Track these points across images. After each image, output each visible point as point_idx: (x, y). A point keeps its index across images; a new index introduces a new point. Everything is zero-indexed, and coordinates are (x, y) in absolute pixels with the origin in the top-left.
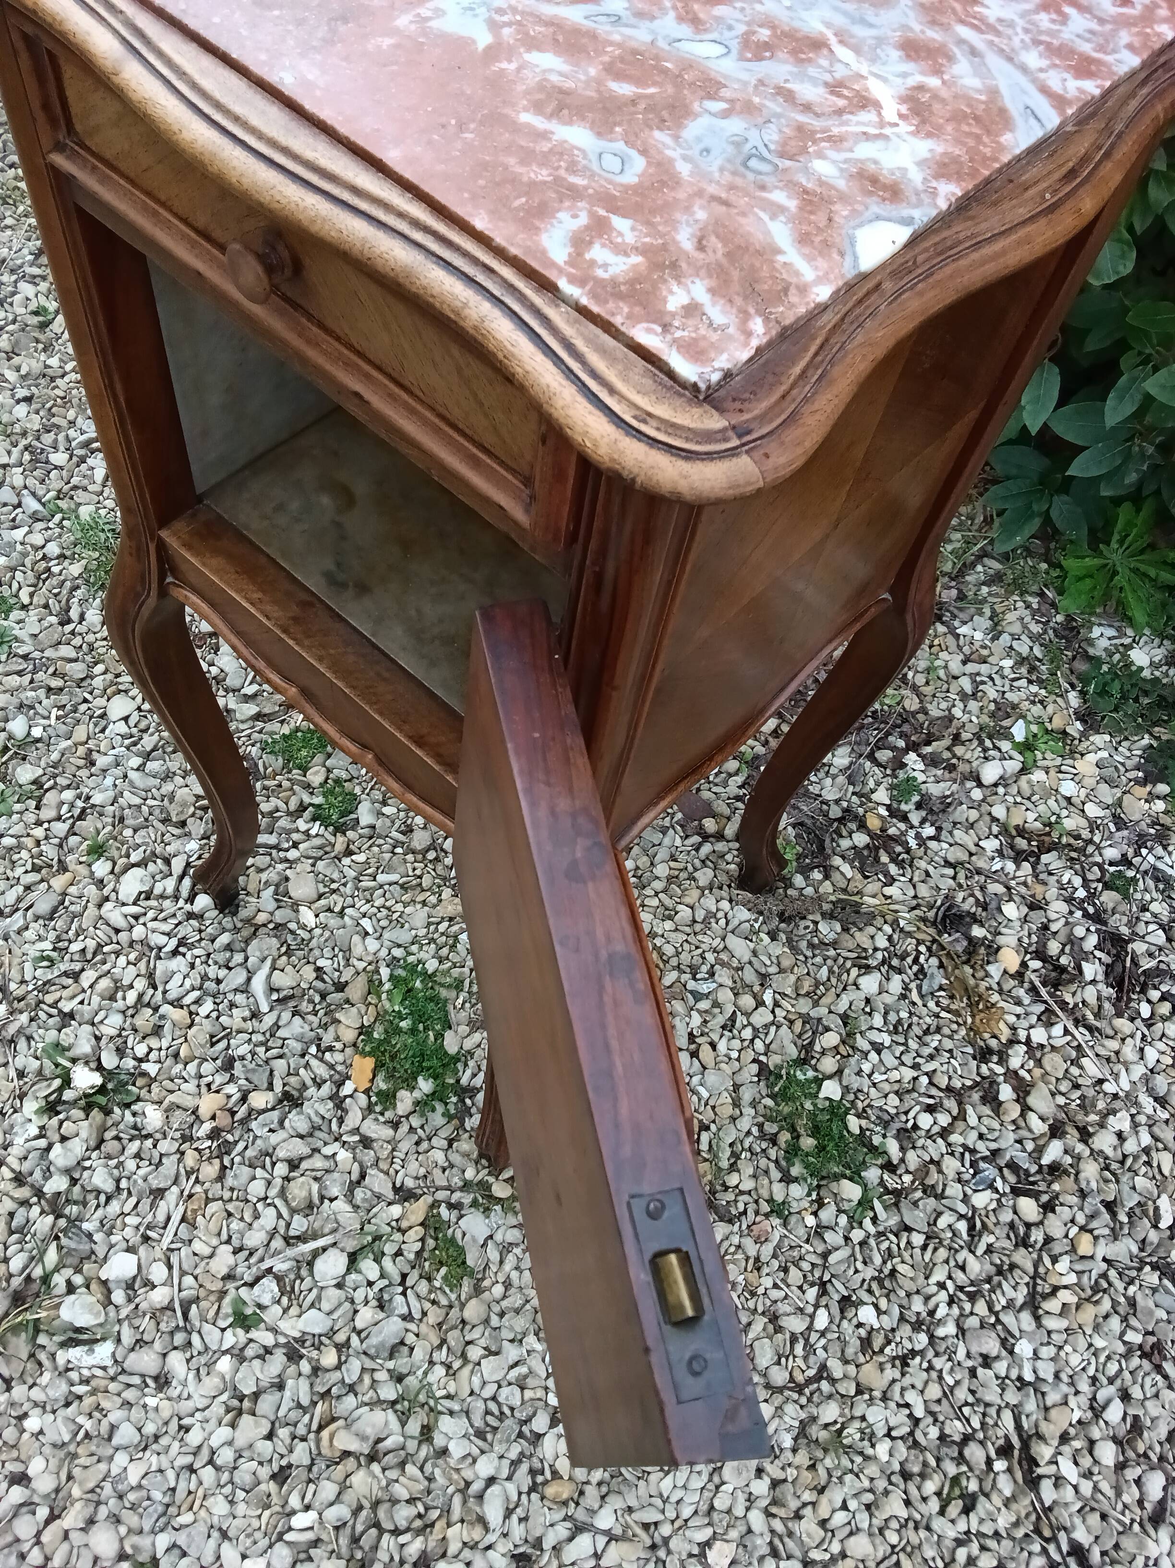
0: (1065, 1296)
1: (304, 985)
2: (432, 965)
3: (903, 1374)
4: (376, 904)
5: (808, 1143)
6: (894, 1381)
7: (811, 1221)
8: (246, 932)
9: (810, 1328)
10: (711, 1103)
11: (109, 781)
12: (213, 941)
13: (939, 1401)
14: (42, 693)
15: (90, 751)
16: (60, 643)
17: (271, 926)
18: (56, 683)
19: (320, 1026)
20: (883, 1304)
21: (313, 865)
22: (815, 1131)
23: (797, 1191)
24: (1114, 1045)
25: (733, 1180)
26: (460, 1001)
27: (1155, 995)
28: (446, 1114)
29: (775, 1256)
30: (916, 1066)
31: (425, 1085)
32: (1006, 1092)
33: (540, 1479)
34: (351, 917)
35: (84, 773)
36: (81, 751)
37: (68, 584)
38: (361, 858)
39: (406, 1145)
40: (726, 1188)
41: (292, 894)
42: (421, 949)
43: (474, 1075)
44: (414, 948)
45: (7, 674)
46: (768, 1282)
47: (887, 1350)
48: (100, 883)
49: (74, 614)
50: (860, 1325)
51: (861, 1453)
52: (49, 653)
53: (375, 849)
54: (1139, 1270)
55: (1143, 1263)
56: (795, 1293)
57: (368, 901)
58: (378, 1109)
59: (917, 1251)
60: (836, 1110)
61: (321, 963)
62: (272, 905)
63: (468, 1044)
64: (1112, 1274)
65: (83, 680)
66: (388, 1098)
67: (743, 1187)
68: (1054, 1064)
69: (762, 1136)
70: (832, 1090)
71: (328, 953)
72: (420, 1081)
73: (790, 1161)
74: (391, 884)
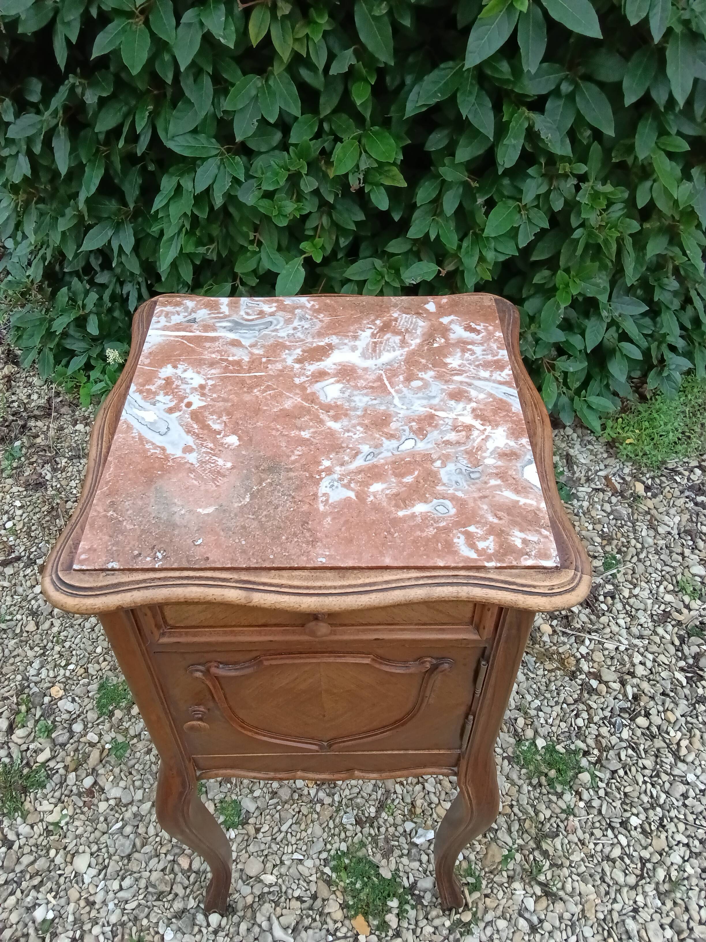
0: (684, 743)
1: (299, 912)
2: (344, 847)
3: (667, 831)
4: (293, 842)
5: (553, 773)
6: (667, 837)
7: (582, 804)
8: (249, 913)
9: (622, 848)
10: (504, 793)
11: (111, 906)
12: (238, 934)
13: (686, 829)
14: (33, 893)
15: (86, 899)
16: (19, 859)
17: (257, 899)
18: (36, 881)
19: (322, 925)
20: (635, 811)
21: (247, 852)
22: (550, 766)
23: (567, 797)
24: (608, 630)
25: (542, 817)
26: (370, 851)
27: (601, 598)
28: (413, 907)
29: (584, 833)
30: (557, 703)
31: (394, 903)
32: (594, 683)
34: (288, 859)
35: (93, 913)
36: (82, 903)
38: (266, 828)
40: (542, 823)
41: (251, 875)
42: (332, 845)
43: (408, 878)
44: (329, 846)
45: (5, 900)
46: (592, 846)
47: (653, 828)
49: (11, 836)
50: (636, 828)
51: (684, 879)
52: (18, 869)
53: (268, 817)
54: (695, 708)
55: (694, 705)
56: (604, 840)
57: (287, 845)
58: (383, 935)
59: (625, 777)
60: (550, 749)
61: (296, 894)
62: (247, 889)
63: (393, 866)
64: (689, 719)
65: (49, 867)
66: (384, 926)
67: (548, 816)
68: (598, 656)
69: (534, 787)
70: (541, 743)
71: (294, 886)
72: (390, 903)
73: (554, 788)
74: (290, 827)
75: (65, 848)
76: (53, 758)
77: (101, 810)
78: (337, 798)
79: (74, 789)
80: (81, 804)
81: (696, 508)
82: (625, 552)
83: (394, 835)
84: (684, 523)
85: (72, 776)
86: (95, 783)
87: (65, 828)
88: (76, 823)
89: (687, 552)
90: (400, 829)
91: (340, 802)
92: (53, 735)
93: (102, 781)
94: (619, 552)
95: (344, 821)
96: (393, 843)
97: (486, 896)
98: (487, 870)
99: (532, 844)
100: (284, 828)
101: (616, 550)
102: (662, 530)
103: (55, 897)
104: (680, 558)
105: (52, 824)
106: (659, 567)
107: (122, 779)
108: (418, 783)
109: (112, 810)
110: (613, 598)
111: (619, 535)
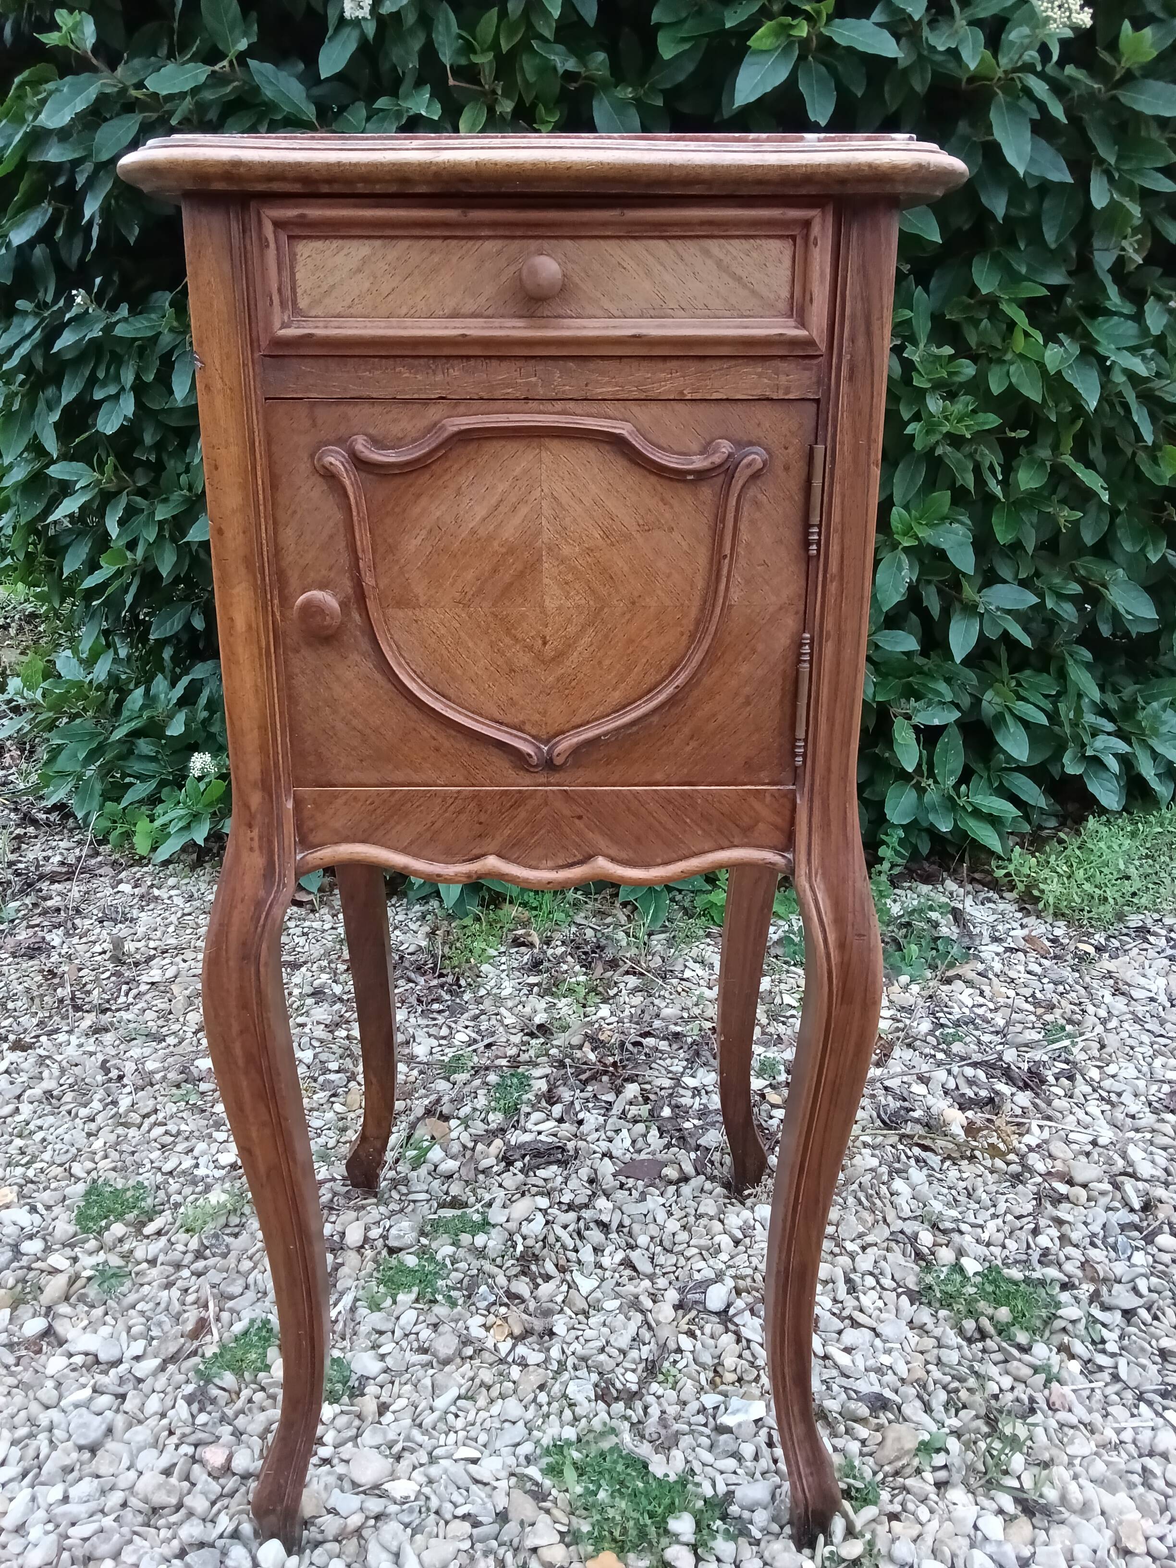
1: (466, 1545)
2: (570, 1433)
4: (459, 1428)
5: (1004, 1313)
7: (1074, 1365)
17: (371, 1521)
21: (357, 1446)
22: (998, 1303)
23: (1041, 1351)
24: (1070, 1118)
25: (993, 1387)
26: (627, 1440)
27: (1051, 1079)
28: (730, 1536)
29: (1090, 1411)
30: (994, 1216)
31: (683, 1525)
32: (1063, 1188)
34: (447, 1456)
38: (400, 1404)
40: (996, 1396)
41: (363, 1481)
42: (544, 1431)
43: (713, 1485)
44: (537, 1435)
46: (1110, 1432)
53: (408, 1387)
56: (1135, 1422)
57: (447, 1432)
59: (1155, 1323)
60: (992, 1276)
61: (463, 1511)
62: (353, 1504)
63: (680, 1466)
67: (1006, 1386)
68: (1057, 1148)
69: (970, 1341)
70: (971, 1266)
71: (459, 1499)
72: (673, 1525)
73: (1010, 1339)
74: (454, 1403)
77: (51, 1371)
78: (555, 1353)
80: (11, 1361)
82: (1080, 1022)
83: (678, 1417)
86: (49, 1332)
90: (694, 1406)
91: (562, 1365)
93: (62, 1327)
94: (1070, 1021)
95: (572, 1391)
96: (676, 1427)
97: (894, 1517)
98: (887, 1468)
99: (980, 1426)
100: (441, 1403)
102: (1139, 995)
106: (1146, 1040)
107: (103, 1325)
108: (726, 1331)
109: (74, 1370)
110: (1071, 1078)
111: (1064, 1002)
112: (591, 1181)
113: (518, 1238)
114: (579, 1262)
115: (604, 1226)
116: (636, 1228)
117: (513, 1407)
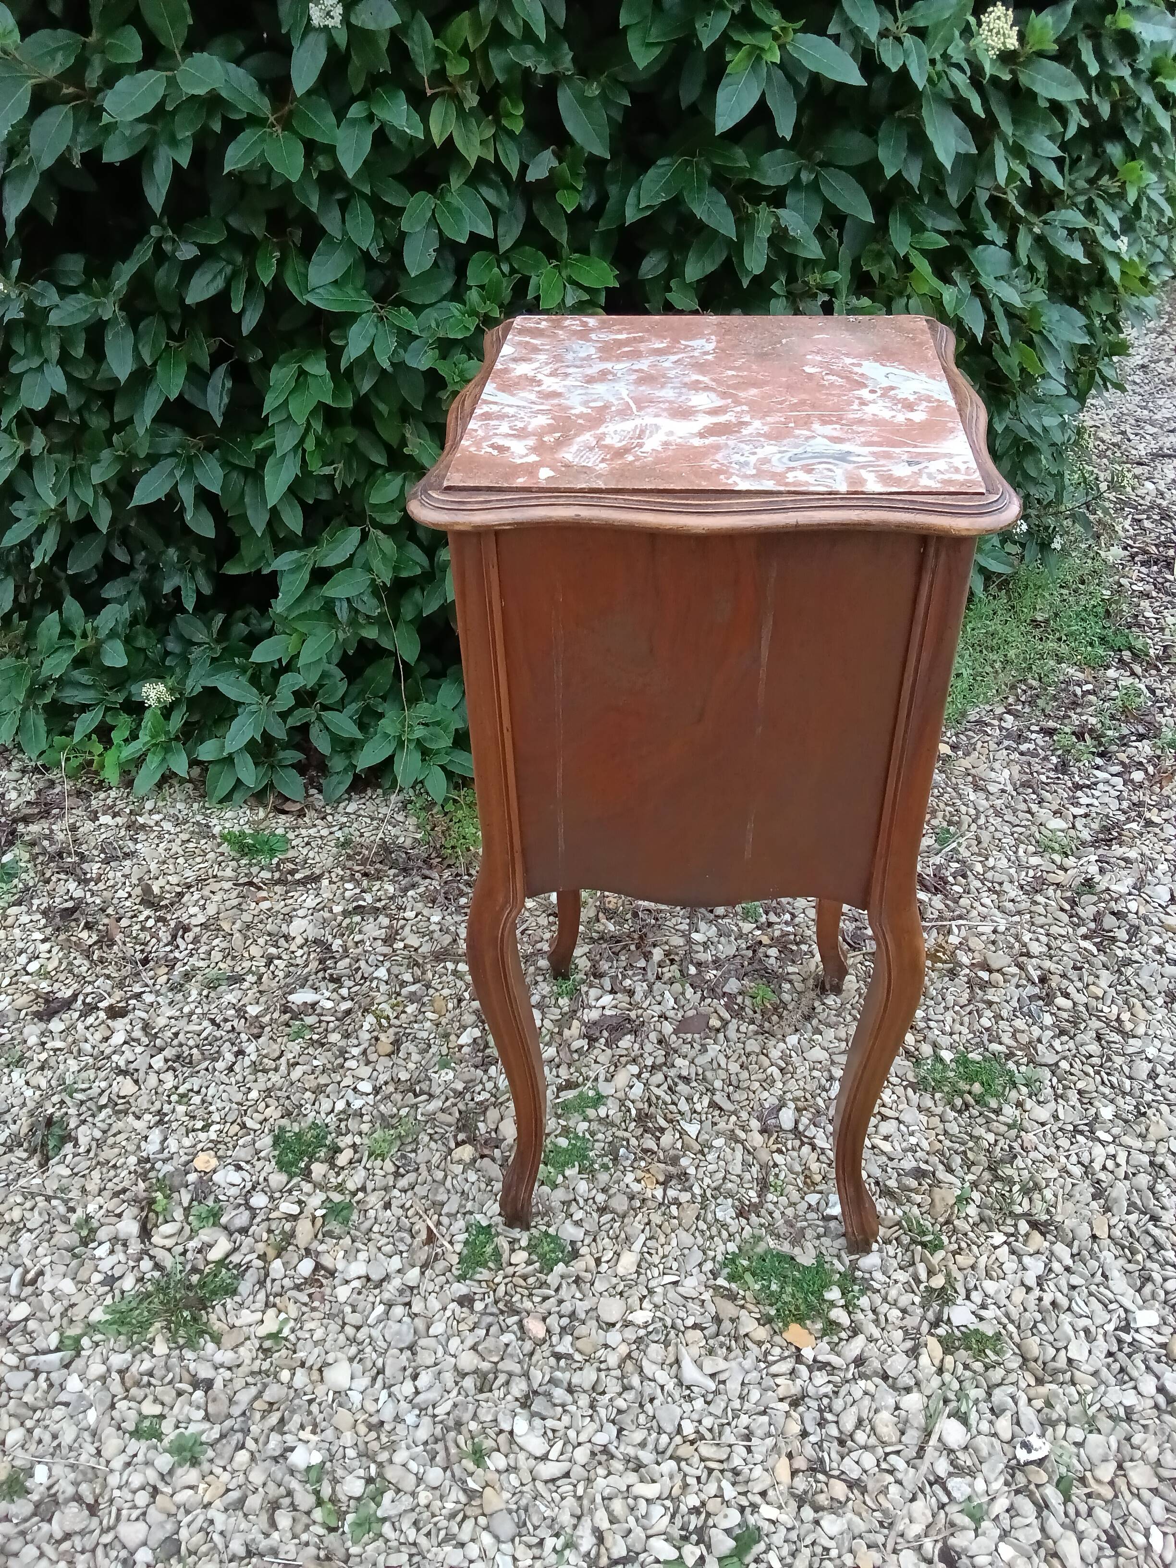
0: (1126, 1016)
2: (732, 1247)
4: (656, 1263)
5: (977, 1088)
8: (630, 1367)
10: (923, 1128)
11: (411, 1419)
14: (275, 1437)
15: (366, 1422)
16: (230, 1399)
17: (634, 1347)
18: (274, 1419)
19: (744, 1352)
21: (593, 1294)
22: (971, 1080)
23: (1007, 1111)
24: (974, 913)
25: (985, 1144)
26: (771, 1242)
27: (951, 879)
28: (863, 1293)
29: (1047, 1148)
30: (947, 1009)
31: (834, 1294)
32: (985, 975)
33: (1164, 1359)
34: (658, 1285)
35: (385, 1438)
36: (362, 1429)
37: (174, 1361)
38: (608, 1255)
39: (876, 1333)
40: (988, 1151)
41: (612, 1321)
42: (714, 1250)
43: (839, 1260)
44: (711, 1254)
45: (232, 1460)
46: (1063, 1160)
48: (511, 1469)
49: (205, 1373)
50: (1110, 1121)
52: (236, 1411)
53: (606, 1241)
54: (1121, 974)
55: (1119, 970)
56: (1076, 1149)
57: (649, 1269)
58: (836, 1339)
59: (1070, 1071)
60: (962, 1061)
61: (690, 1322)
62: (615, 1338)
63: (813, 1253)
64: (1119, 988)
65: (287, 1395)
66: (832, 1326)
67: (992, 1142)
68: (974, 942)
69: (960, 1112)
70: (947, 1056)
71: (682, 1314)
72: (828, 1296)
73: (986, 1105)
74: (644, 1244)
75: (303, 1365)
76: (235, 1250)
77: (342, 1299)
78: (697, 1190)
79: (287, 1283)
80: (306, 1299)
81: (1024, 758)
82: (958, 823)
83: (796, 1217)
84: (1016, 776)
85: (277, 1267)
86: (318, 1267)
87: (292, 1338)
88: (308, 1326)
89: (1035, 808)
90: (803, 1206)
91: (703, 1196)
92: (224, 1220)
93: (327, 1261)
94: (950, 823)
95: (720, 1215)
96: (799, 1225)
97: (954, 1253)
98: (941, 1221)
99: (987, 1176)
100: (636, 1247)
101: (945, 824)
102: (993, 788)
103: (314, 1432)
104: (1029, 816)
105: (270, 1336)
106: (1008, 831)
107: (358, 1251)
108: (803, 1144)
109: (359, 1293)
110: (964, 876)
111: (942, 805)
112: (660, 1042)
113: (628, 1103)
114: (680, 1112)
115: (686, 1080)
116: (709, 1074)
117: (686, 1239)
